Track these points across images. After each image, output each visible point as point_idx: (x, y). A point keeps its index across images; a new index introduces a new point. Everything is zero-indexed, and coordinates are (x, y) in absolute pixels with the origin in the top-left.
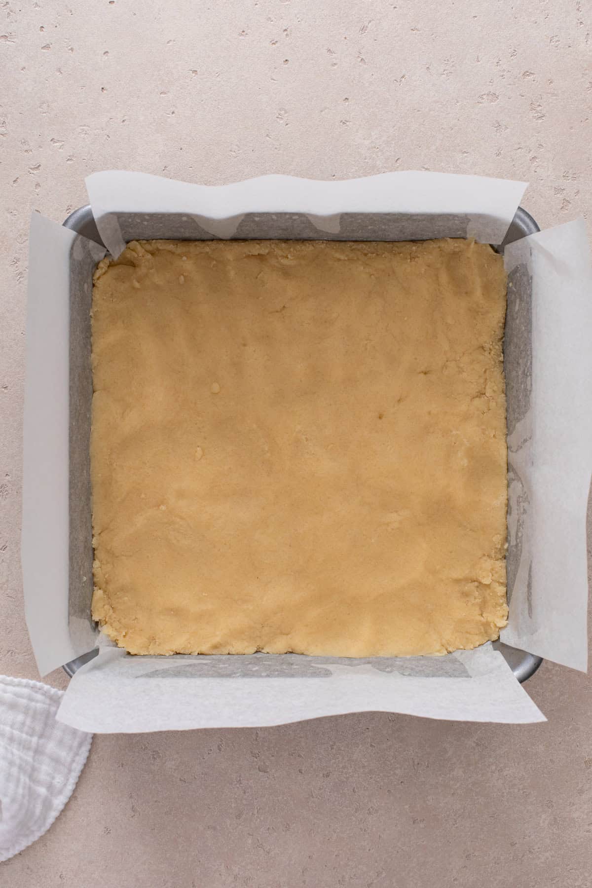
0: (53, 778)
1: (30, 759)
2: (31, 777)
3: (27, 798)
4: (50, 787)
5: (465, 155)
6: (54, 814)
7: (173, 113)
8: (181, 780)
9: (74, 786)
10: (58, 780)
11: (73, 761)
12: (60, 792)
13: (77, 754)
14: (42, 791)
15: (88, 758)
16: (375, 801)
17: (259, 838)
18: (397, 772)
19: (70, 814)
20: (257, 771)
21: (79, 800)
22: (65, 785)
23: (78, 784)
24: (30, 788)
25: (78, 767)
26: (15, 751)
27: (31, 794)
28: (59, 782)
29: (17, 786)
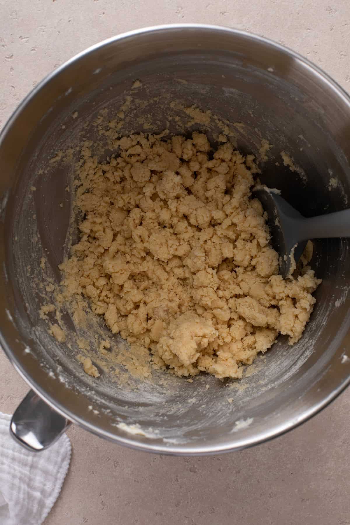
0: (45, 485)
1: (27, 473)
2: (29, 485)
3: (27, 500)
4: (43, 492)
5: (309, 31)
6: (46, 511)
7: (104, 13)
8: (135, 481)
9: (60, 490)
10: (48, 486)
11: (58, 472)
12: (50, 495)
13: (60, 467)
14: (37, 494)
15: (69, 470)
16: (273, 488)
17: (193, 519)
19: (58, 510)
20: (189, 471)
22: (53, 490)
23: (62, 489)
24: (28, 493)
25: (61, 476)
26: (17, 467)
27: (30, 497)
28: (49, 488)
29: (19, 493)
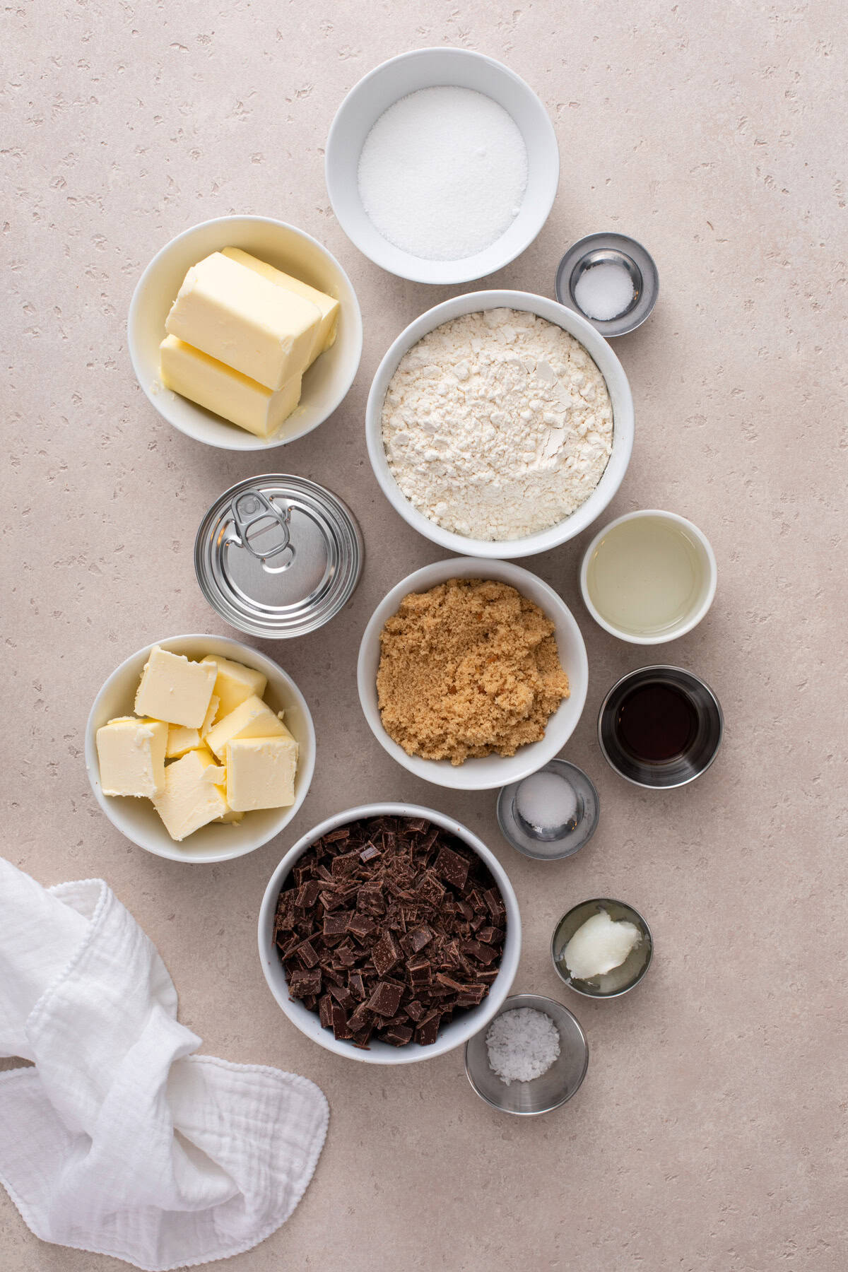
18: (646, 1130)
21: (319, 1182)
